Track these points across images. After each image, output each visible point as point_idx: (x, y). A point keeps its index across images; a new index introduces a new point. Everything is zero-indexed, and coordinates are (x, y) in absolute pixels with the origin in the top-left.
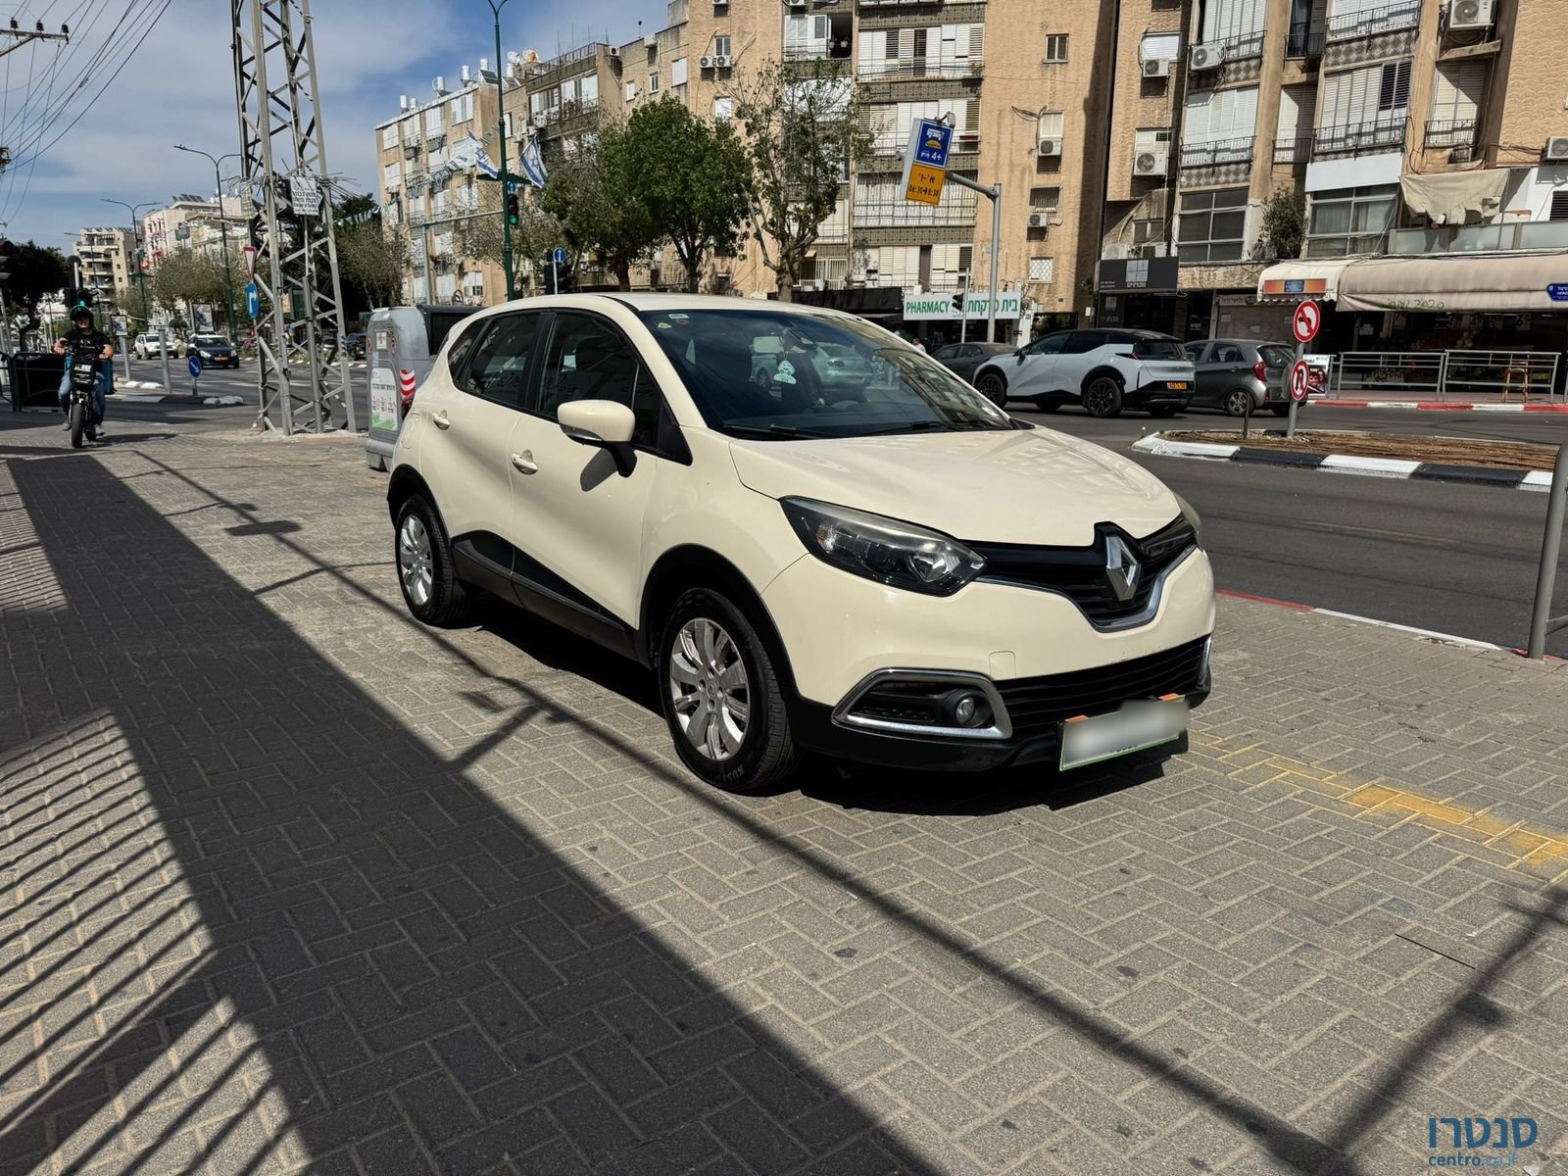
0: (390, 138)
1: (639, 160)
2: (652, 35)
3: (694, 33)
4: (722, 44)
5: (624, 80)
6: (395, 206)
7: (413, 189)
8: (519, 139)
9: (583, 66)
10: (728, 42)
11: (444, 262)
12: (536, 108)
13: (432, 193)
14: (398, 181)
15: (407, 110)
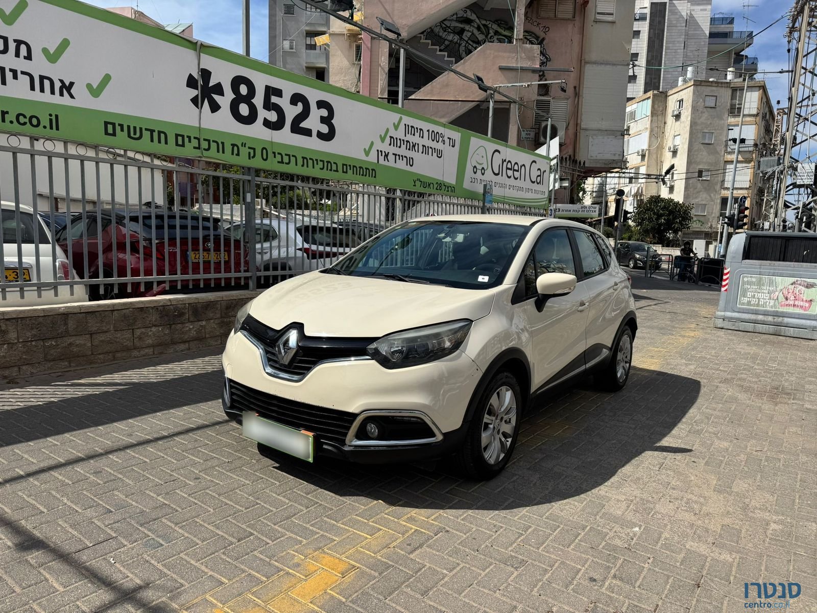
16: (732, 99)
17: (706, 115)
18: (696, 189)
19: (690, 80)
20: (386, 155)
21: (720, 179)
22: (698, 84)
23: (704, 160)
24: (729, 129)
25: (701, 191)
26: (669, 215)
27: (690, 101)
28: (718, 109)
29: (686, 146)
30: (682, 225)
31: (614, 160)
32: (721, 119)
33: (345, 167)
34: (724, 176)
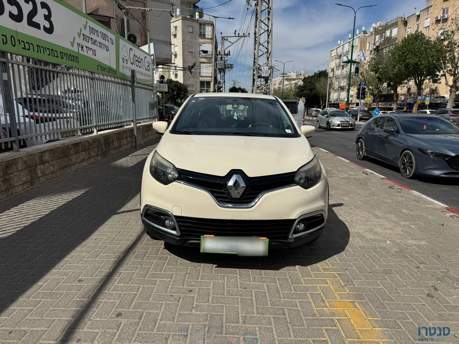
0: (334, 53)
1: (403, 53)
2: (419, 12)
3: (435, 9)
4: (445, 11)
5: (407, 27)
6: (332, 72)
7: (338, 67)
8: (370, 50)
9: (395, 25)
10: (447, 10)
11: (343, 88)
12: (377, 40)
13: (343, 68)
14: (334, 65)
15: (340, 45)
16: (200, 29)
17: (189, 36)
18: (188, 76)
19: (179, 16)
20: (82, 47)
21: (199, 71)
22: (184, 19)
23: (190, 61)
24: (200, 45)
25: (190, 77)
26: (178, 90)
27: (181, 28)
28: (194, 33)
29: (181, 53)
30: (184, 95)
31: (168, 59)
32: (196, 39)
33: (62, 54)
34: (200, 70)
